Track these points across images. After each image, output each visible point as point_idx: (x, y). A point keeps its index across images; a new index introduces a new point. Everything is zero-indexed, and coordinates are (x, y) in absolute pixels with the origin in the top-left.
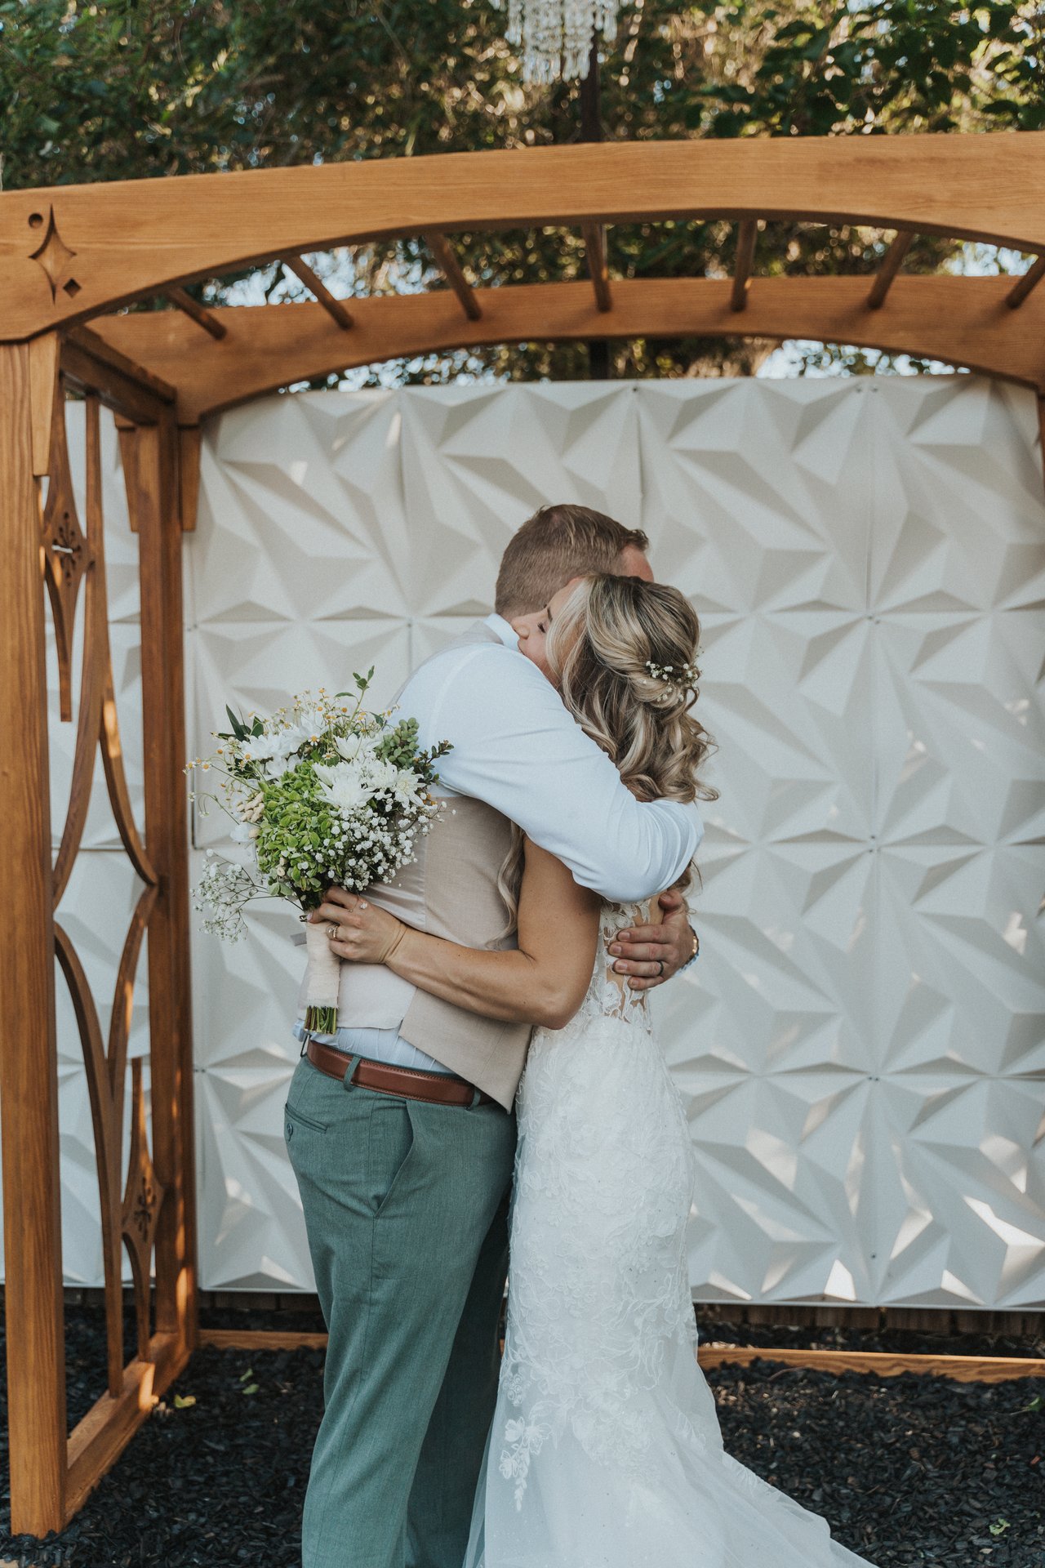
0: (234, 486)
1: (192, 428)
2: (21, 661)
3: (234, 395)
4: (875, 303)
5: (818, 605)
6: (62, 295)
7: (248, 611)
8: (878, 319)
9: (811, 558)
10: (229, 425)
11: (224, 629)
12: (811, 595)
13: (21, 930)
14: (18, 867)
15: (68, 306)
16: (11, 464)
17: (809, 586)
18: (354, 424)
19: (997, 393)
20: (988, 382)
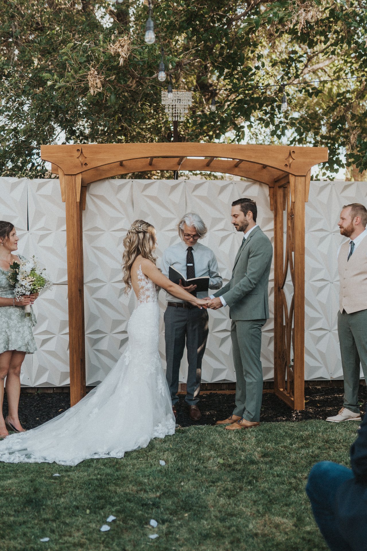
0: (92, 200)
1: (86, 187)
2: (74, 240)
3: (96, 180)
4: (236, 166)
5: (223, 230)
6: (84, 166)
7: (95, 229)
8: (236, 169)
9: (221, 219)
10: (92, 186)
11: (89, 233)
12: (222, 227)
13: (73, 294)
14: (73, 281)
15: (85, 168)
16: (72, 199)
17: (221, 225)
18: (121, 187)
19: (260, 185)
20: (259, 183)
